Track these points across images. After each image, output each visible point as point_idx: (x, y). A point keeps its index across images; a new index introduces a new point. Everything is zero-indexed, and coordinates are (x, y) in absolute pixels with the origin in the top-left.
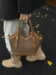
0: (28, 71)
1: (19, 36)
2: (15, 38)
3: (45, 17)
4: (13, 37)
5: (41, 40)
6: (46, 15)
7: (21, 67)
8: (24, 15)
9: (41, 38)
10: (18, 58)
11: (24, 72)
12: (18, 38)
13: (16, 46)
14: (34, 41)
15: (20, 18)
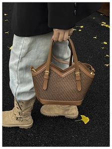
0: (44, 135)
1: (50, 70)
2: (43, 72)
3: (80, 30)
4: (39, 72)
5: (92, 77)
6: (82, 27)
7: (31, 128)
8: (61, 32)
9: (91, 73)
10: (27, 110)
11: (36, 137)
12: (48, 74)
13: (45, 88)
14: (78, 79)
15: (53, 36)
